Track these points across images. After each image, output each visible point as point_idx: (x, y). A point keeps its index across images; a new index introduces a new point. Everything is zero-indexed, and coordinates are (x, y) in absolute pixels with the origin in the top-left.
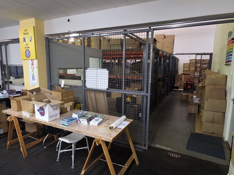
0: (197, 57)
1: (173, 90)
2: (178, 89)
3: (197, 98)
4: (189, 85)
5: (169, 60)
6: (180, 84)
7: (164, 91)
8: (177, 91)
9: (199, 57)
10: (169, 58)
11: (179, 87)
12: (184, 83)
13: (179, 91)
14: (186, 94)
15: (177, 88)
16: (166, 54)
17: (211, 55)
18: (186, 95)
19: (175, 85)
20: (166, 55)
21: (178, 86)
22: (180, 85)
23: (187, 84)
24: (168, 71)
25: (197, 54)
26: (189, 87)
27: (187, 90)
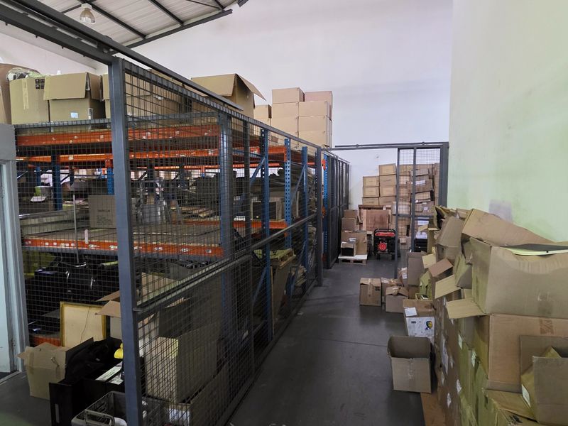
0: (401, 155)
1: (337, 261)
2: (353, 255)
3: (419, 315)
4: (383, 241)
5: (317, 167)
6: (356, 238)
7: (304, 274)
8: (348, 261)
9: (407, 157)
10: (315, 161)
11: (355, 251)
12: (368, 235)
13: (356, 261)
14: (377, 282)
15: (349, 252)
16: (305, 145)
17: (444, 148)
18: (377, 288)
19: (343, 244)
20: (304, 150)
21: (351, 246)
22: (357, 243)
23: (377, 240)
24: (317, 203)
25: (401, 147)
26: (383, 247)
27: (379, 255)
